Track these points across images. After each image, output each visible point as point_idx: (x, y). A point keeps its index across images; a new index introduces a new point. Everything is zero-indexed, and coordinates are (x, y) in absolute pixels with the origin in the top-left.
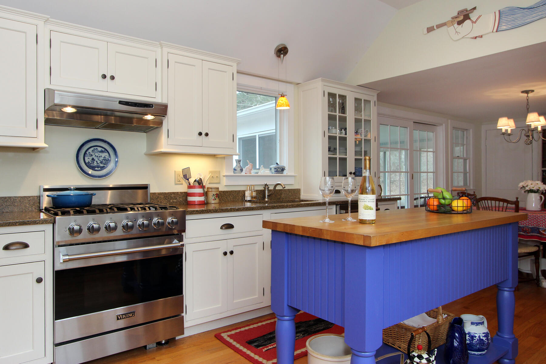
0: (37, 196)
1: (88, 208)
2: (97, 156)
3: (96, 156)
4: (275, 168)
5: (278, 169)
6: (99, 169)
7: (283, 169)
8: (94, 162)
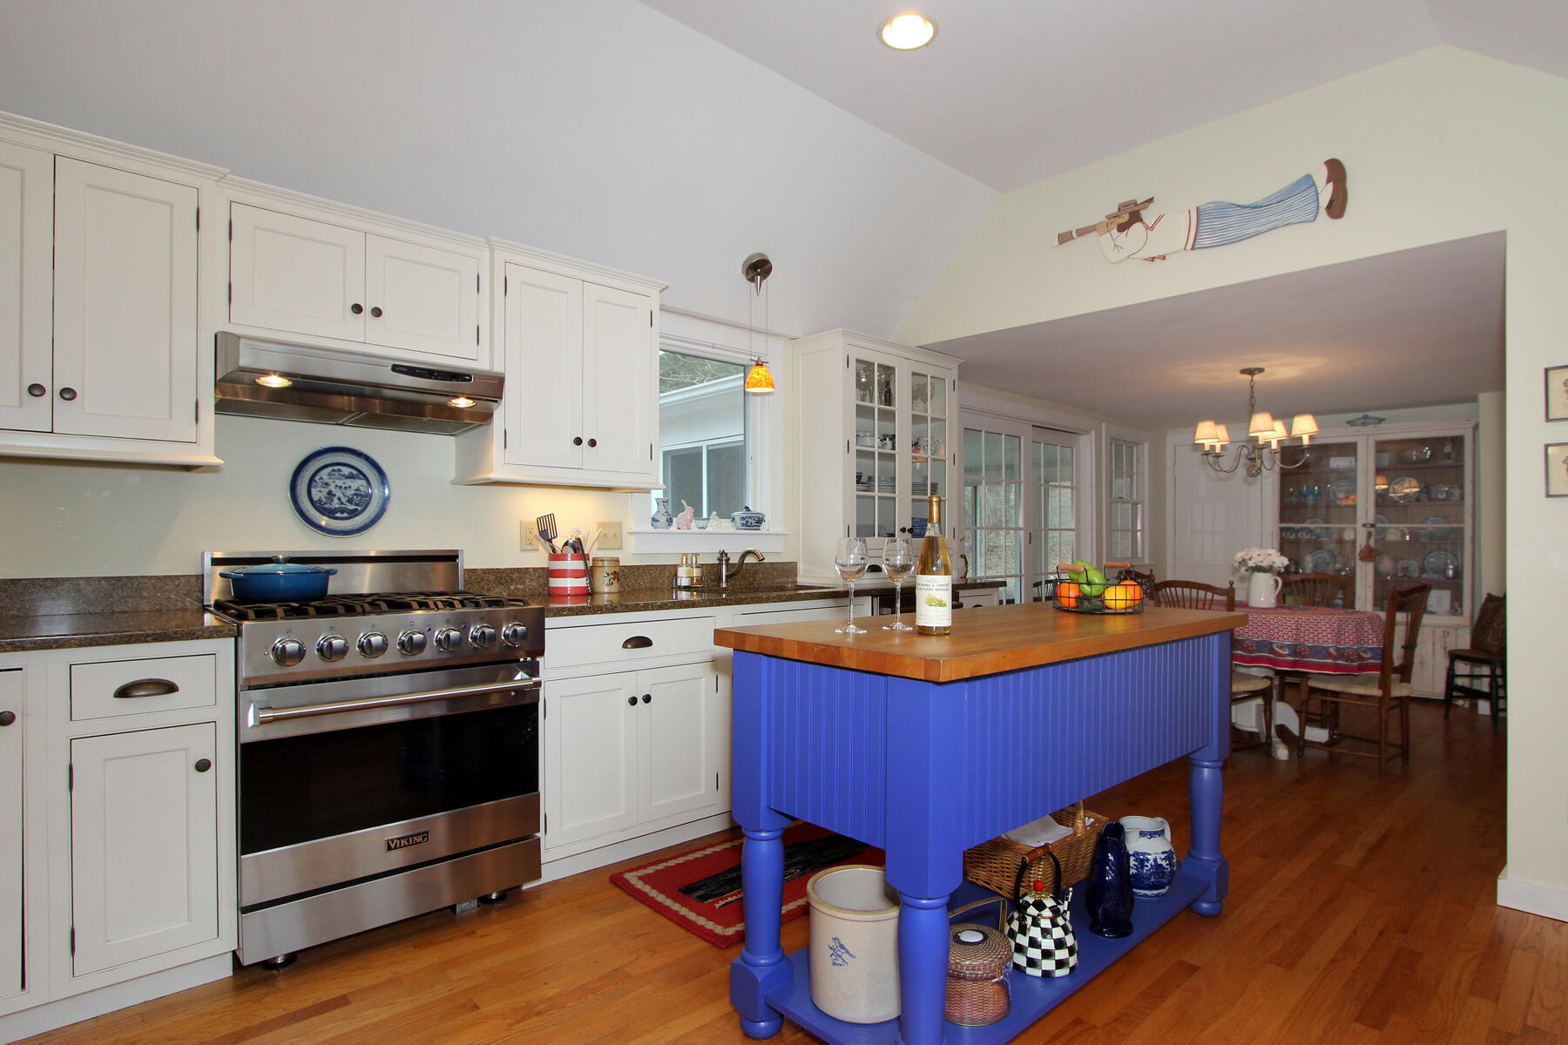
0: (196, 576)
1: (318, 602)
2: (339, 486)
3: (336, 486)
4: (743, 518)
5: (750, 521)
6: (346, 515)
7: (760, 521)
8: (332, 500)
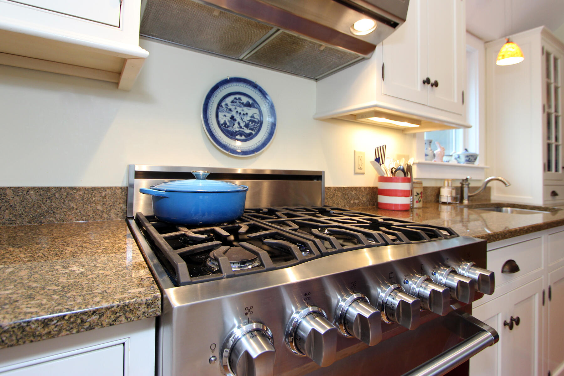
0: (121, 188)
2: (239, 112)
3: (237, 112)
4: (467, 156)
6: (243, 137)
7: (474, 158)
8: (234, 125)
